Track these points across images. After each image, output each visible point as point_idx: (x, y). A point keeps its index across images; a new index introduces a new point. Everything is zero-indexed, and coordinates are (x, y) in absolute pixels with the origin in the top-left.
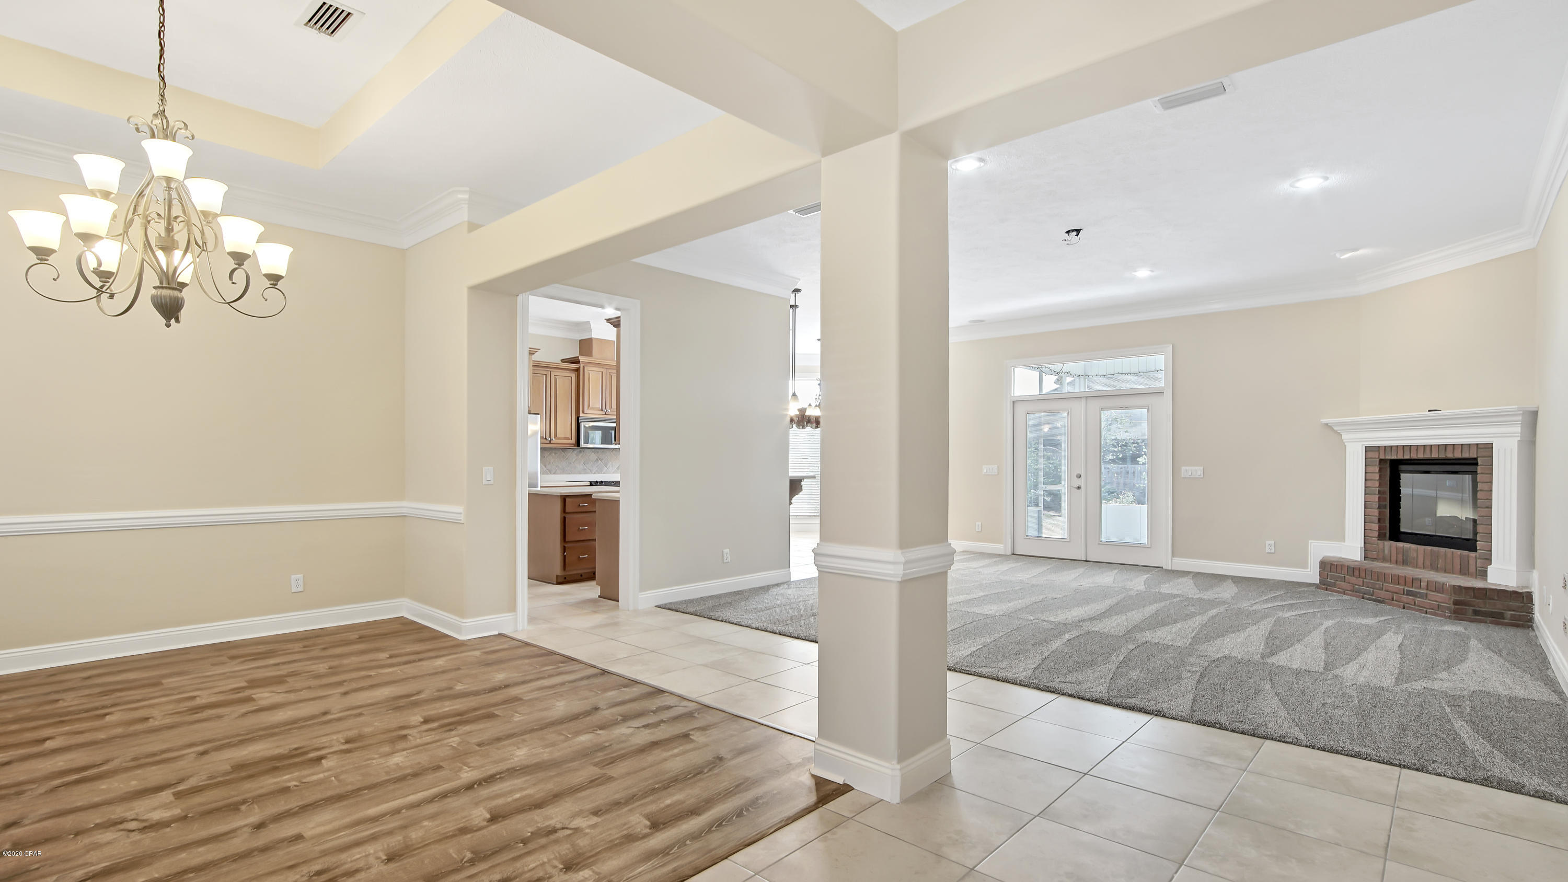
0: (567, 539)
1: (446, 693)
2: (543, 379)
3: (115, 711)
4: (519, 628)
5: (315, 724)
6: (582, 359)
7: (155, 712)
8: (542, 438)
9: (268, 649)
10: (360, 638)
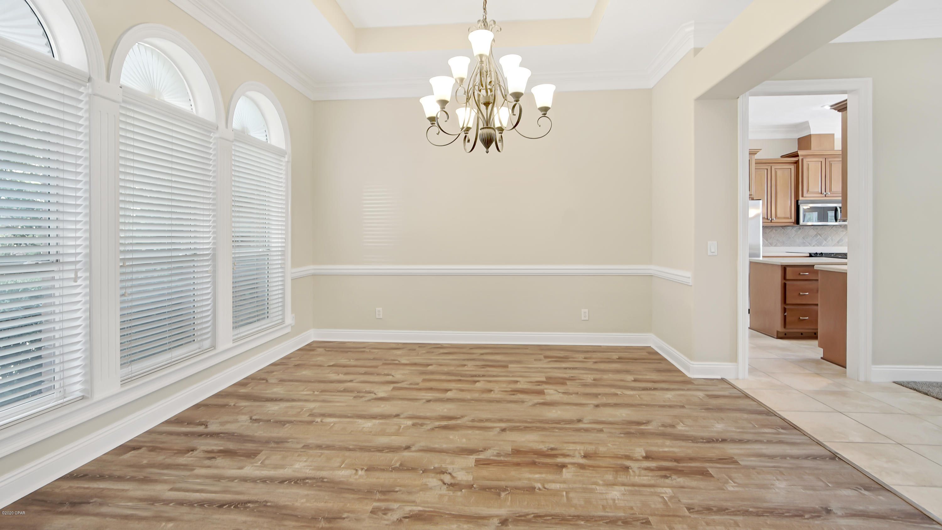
0: (787, 302)
1: (669, 430)
2: (765, 173)
3: (482, 380)
4: (740, 377)
5: (570, 428)
6: (800, 153)
7: (496, 387)
8: (763, 218)
9: (566, 355)
10: (619, 358)
